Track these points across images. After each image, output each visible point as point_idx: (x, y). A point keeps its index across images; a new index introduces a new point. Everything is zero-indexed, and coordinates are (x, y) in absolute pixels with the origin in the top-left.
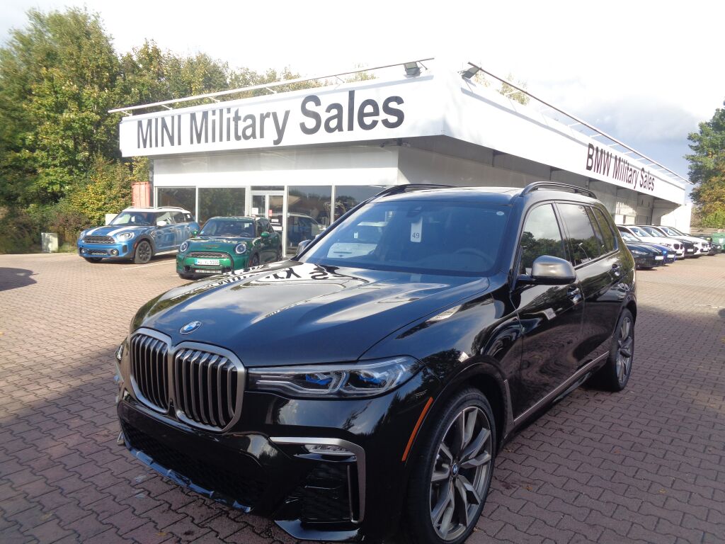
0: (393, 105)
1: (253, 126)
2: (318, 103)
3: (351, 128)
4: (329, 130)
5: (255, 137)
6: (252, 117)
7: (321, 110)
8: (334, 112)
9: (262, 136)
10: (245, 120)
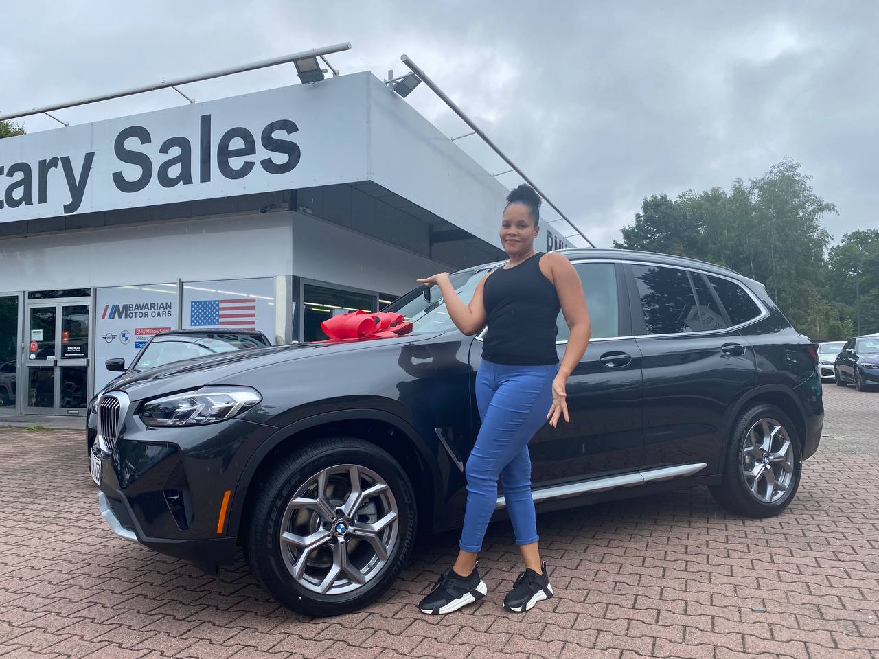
0: (279, 135)
1: (26, 182)
2: (144, 136)
3: (205, 177)
4: (166, 182)
5: (29, 202)
6: (24, 167)
7: (152, 151)
8: (175, 152)
9: (43, 199)
10: (10, 174)
